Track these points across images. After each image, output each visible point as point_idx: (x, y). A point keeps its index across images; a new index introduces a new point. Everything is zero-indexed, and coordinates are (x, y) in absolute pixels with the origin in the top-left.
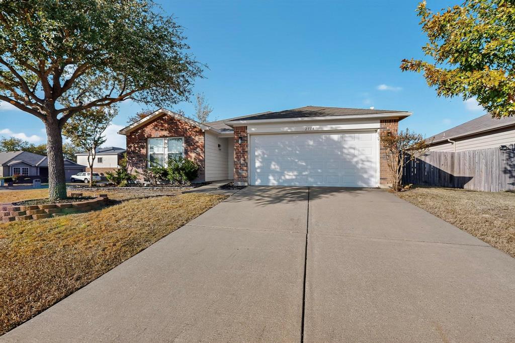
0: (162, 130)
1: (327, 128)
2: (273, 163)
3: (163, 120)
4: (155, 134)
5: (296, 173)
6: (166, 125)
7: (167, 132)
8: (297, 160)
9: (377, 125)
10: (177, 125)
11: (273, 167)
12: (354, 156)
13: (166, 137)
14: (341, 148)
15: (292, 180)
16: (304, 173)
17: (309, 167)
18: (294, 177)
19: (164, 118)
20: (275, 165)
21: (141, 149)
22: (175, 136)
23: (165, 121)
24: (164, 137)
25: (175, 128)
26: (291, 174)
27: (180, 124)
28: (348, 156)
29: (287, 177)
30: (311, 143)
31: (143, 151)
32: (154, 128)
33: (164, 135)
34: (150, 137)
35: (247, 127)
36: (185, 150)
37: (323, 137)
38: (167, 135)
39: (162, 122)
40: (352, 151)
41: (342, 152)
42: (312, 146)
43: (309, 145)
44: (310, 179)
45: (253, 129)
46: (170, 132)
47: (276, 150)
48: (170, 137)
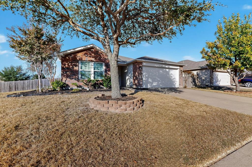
0: (90, 57)
1: (167, 67)
2: (149, 79)
3: (91, 51)
4: (85, 58)
5: (157, 83)
6: (93, 54)
7: (94, 59)
8: (157, 78)
9: (179, 67)
10: (100, 56)
11: (149, 80)
12: (172, 77)
13: (94, 61)
14: (169, 74)
15: (155, 86)
16: (159, 83)
17: (161, 80)
18: (156, 84)
19: (92, 50)
20: (150, 80)
21: (74, 67)
22: (99, 62)
23: (93, 52)
24: (92, 61)
25: (99, 57)
26: (155, 83)
27: (102, 55)
28: (170, 77)
29: (154, 84)
30: (161, 72)
31: (76, 68)
32: (84, 55)
33: (92, 60)
34: (81, 59)
35: (142, 62)
36: (105, 70)
37: (164, 69)
38: (94, 60)
39: (90, 52)
40: (171, 75)
41: (169, 75)
42: (161, 73)
43: (160, 72)
44: (161, 85)
45: (144, 64)
46: (96, 59)
47: (151, 74)
48: (96, 61)
